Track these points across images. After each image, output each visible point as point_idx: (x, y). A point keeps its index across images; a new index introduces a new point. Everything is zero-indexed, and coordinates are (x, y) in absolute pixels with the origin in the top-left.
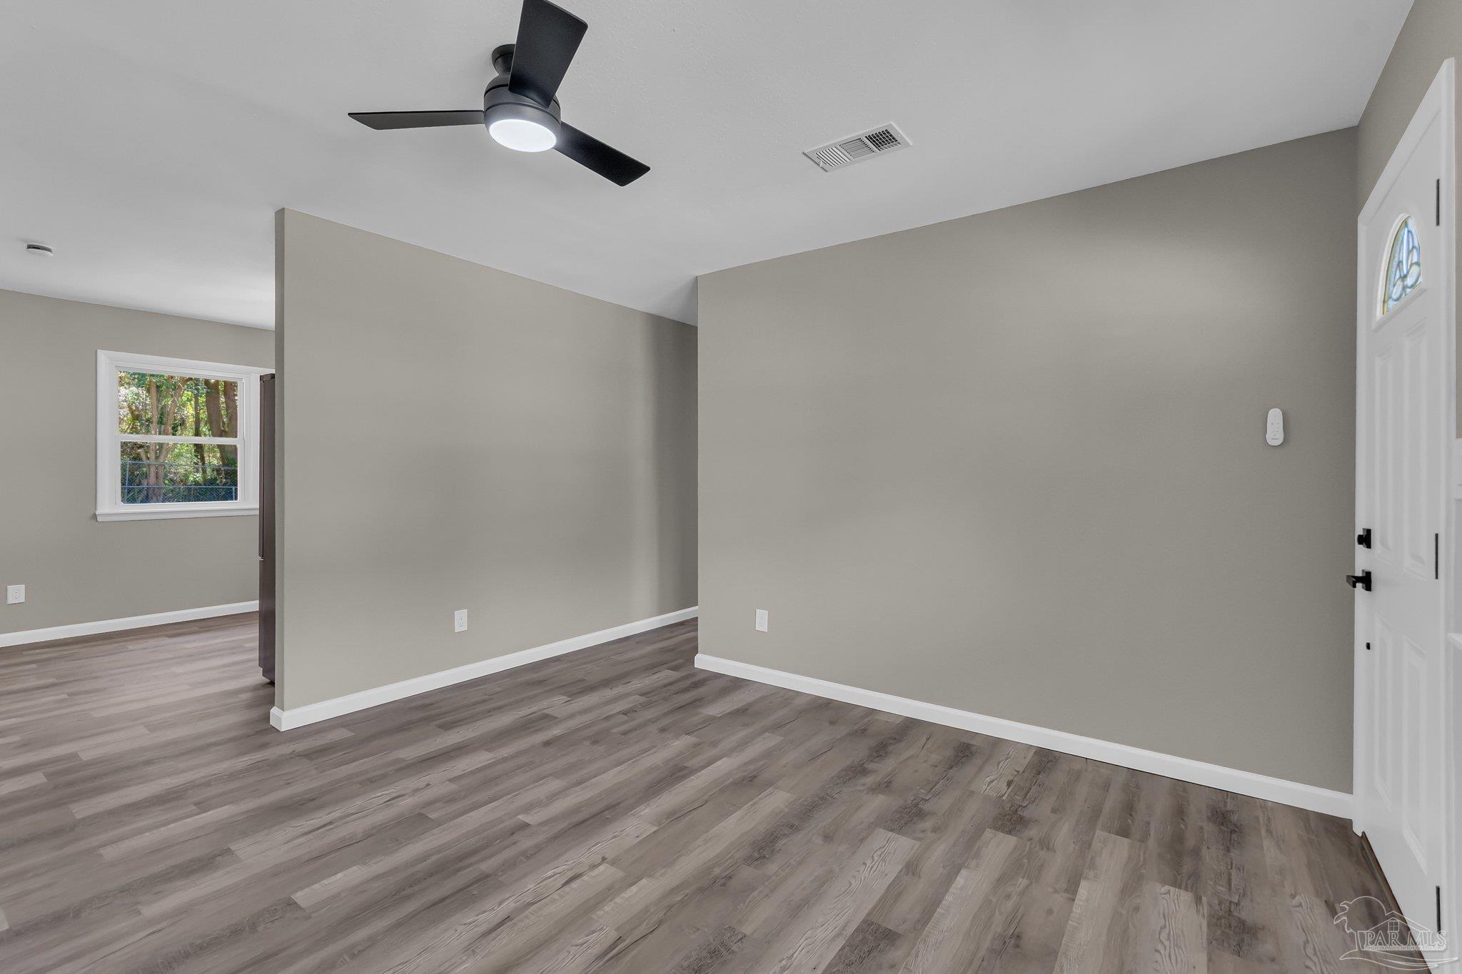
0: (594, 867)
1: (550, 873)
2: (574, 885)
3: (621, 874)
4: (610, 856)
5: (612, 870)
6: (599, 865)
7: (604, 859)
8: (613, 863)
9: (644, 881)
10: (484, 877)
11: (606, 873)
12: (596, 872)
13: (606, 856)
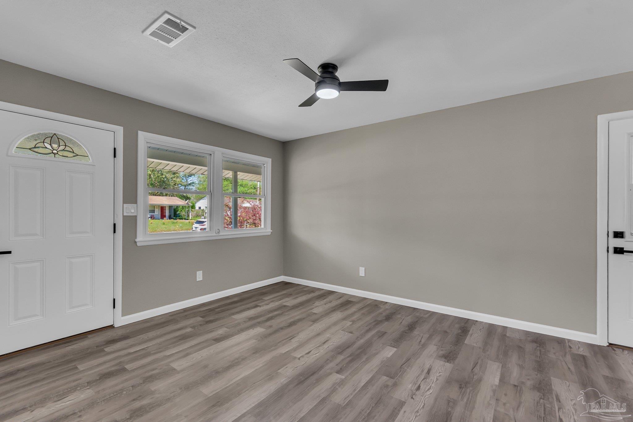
0: (302, 357)
1: (317, 354)
2: (307, 351)
3: (292, 354)
4: (297, 360)
5: (295, 356)
6: (301, 357)
7: (299, 359)
8: (295, 358)
9: (284, 352)
10: (340, 353)
11: (298, 354)
12: (301, 355)
13: (298, 360)
